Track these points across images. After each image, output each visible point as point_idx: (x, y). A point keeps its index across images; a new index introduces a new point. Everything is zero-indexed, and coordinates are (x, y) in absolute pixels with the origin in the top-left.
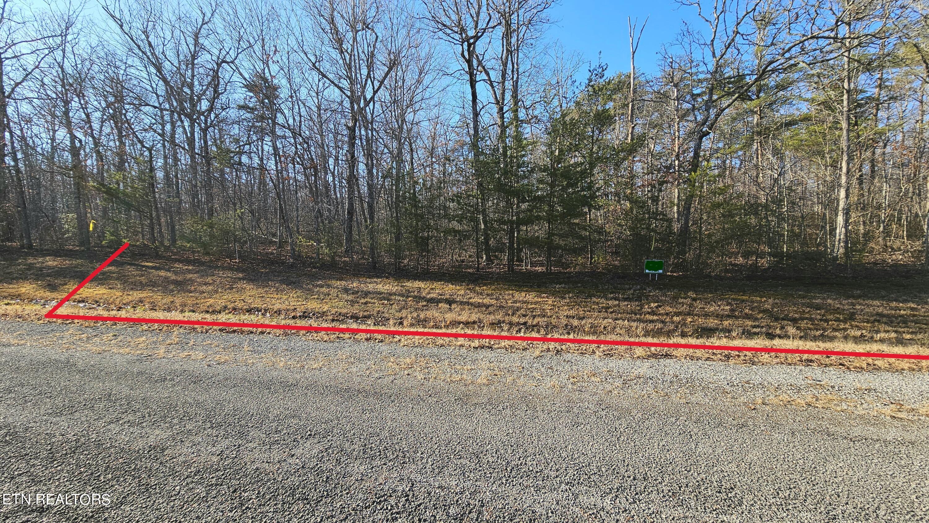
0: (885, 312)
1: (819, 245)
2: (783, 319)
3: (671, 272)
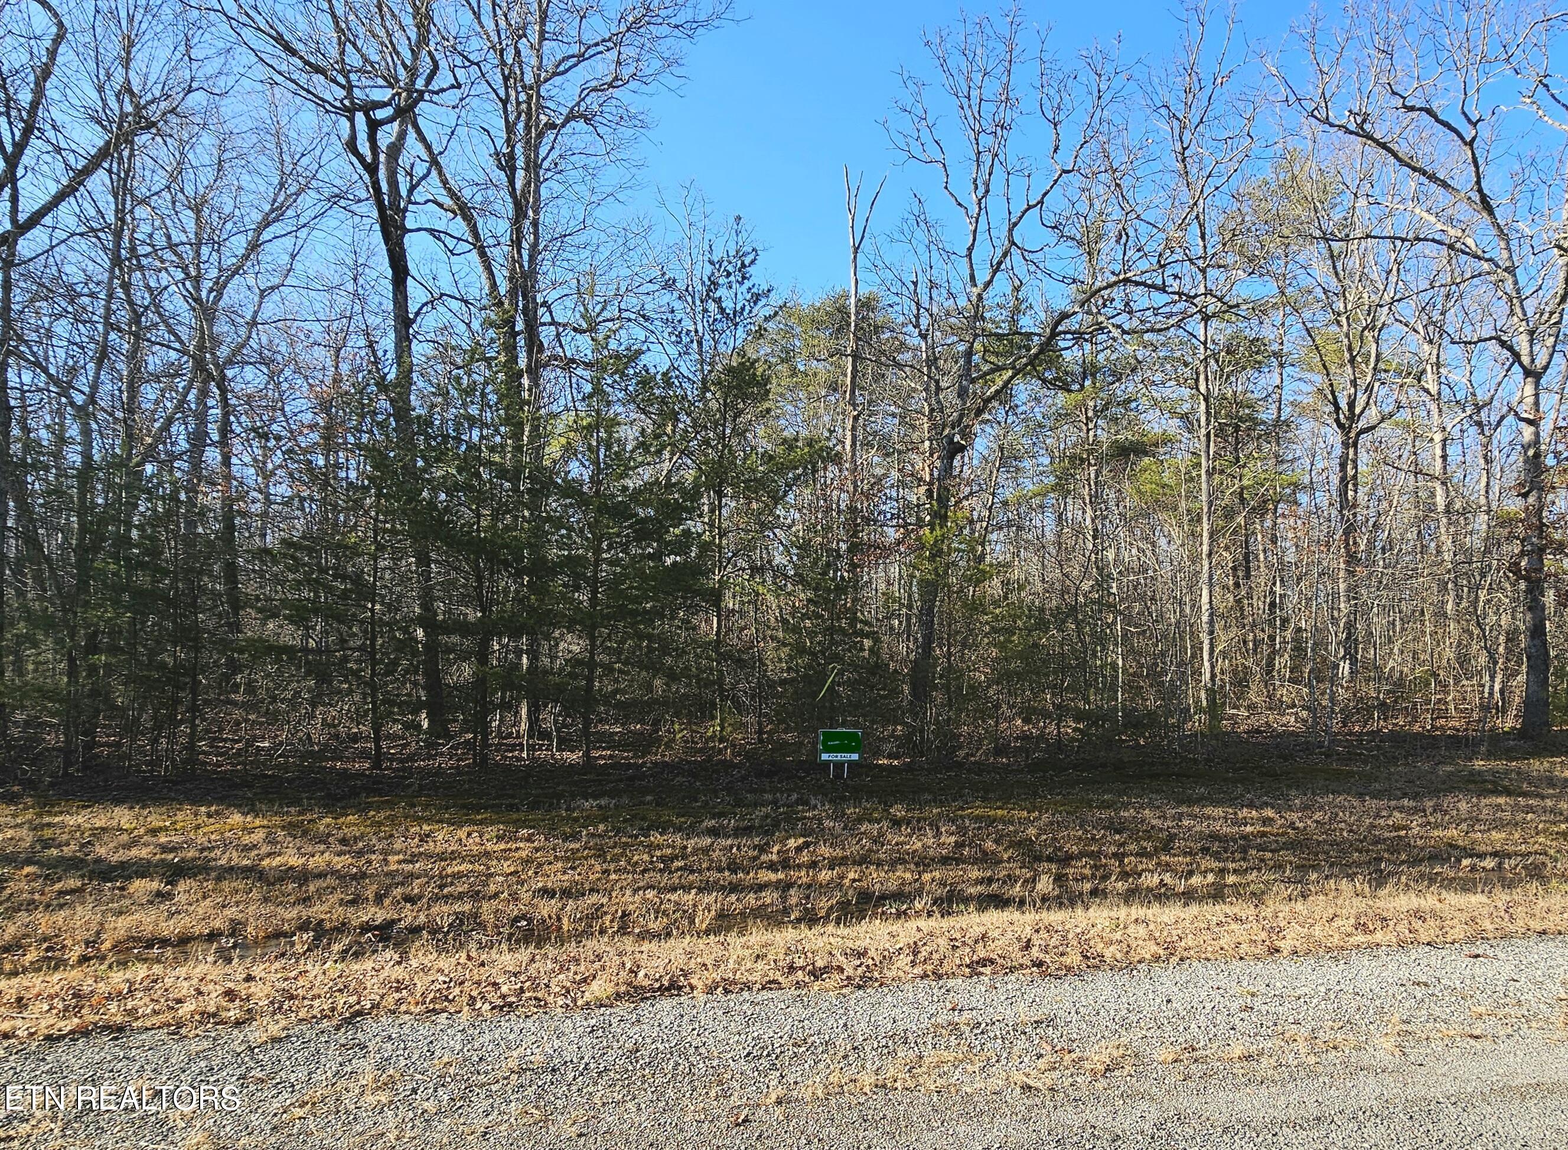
0: (1225, 830)
2: (1046, 858)
3: (890, 756)
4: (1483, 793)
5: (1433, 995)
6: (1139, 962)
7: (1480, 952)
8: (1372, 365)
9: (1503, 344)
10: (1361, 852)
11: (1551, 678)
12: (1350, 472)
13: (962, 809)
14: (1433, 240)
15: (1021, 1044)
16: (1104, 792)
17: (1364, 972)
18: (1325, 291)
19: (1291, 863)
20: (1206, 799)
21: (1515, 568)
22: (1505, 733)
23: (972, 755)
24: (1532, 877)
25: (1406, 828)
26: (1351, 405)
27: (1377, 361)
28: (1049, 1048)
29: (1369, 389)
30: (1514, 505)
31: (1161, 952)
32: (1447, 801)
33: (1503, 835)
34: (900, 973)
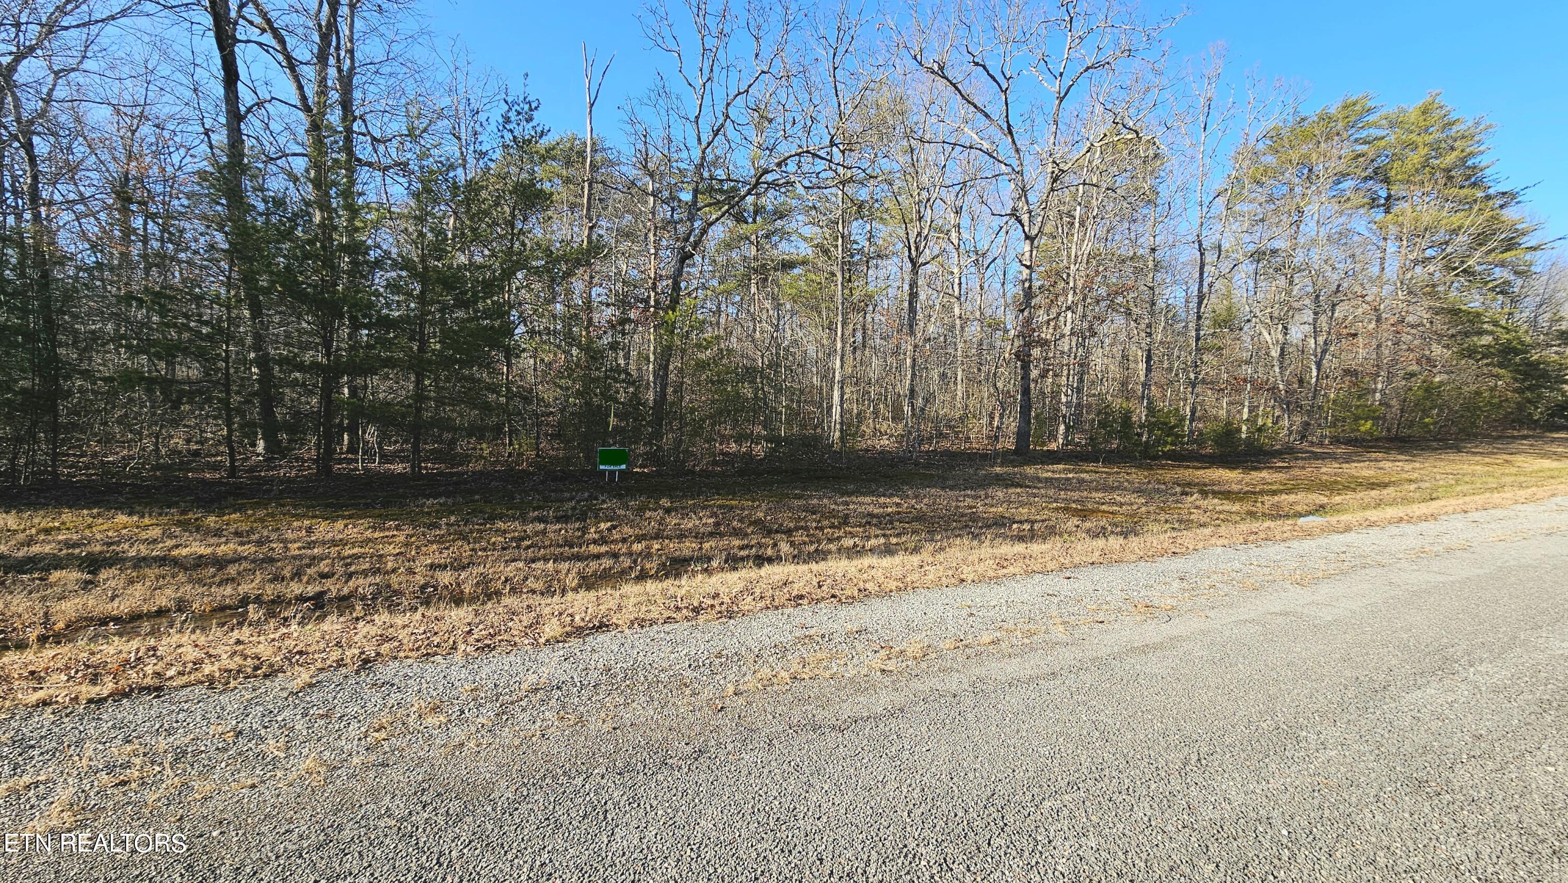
0: (876, 511)
1: (816, 427)
2: (777, 532)
3: (641, 466)
4: (1007, 486)
6: (891, 592)
7: (1069, 576)
8: (929, 223)
9: (1017, 218)
10: (957, 523)
11: (1033, 420)
13: (708, 501)
15: (859, 645)
16: (793, 489)
19: (922, 530)
20: (857, 492)
22: (1010, 451)
23: (697, 466)
24: (1051, 534)
25: (975, 507)
26: (918, 248)
27: (931, 221)
32: (990, 492)
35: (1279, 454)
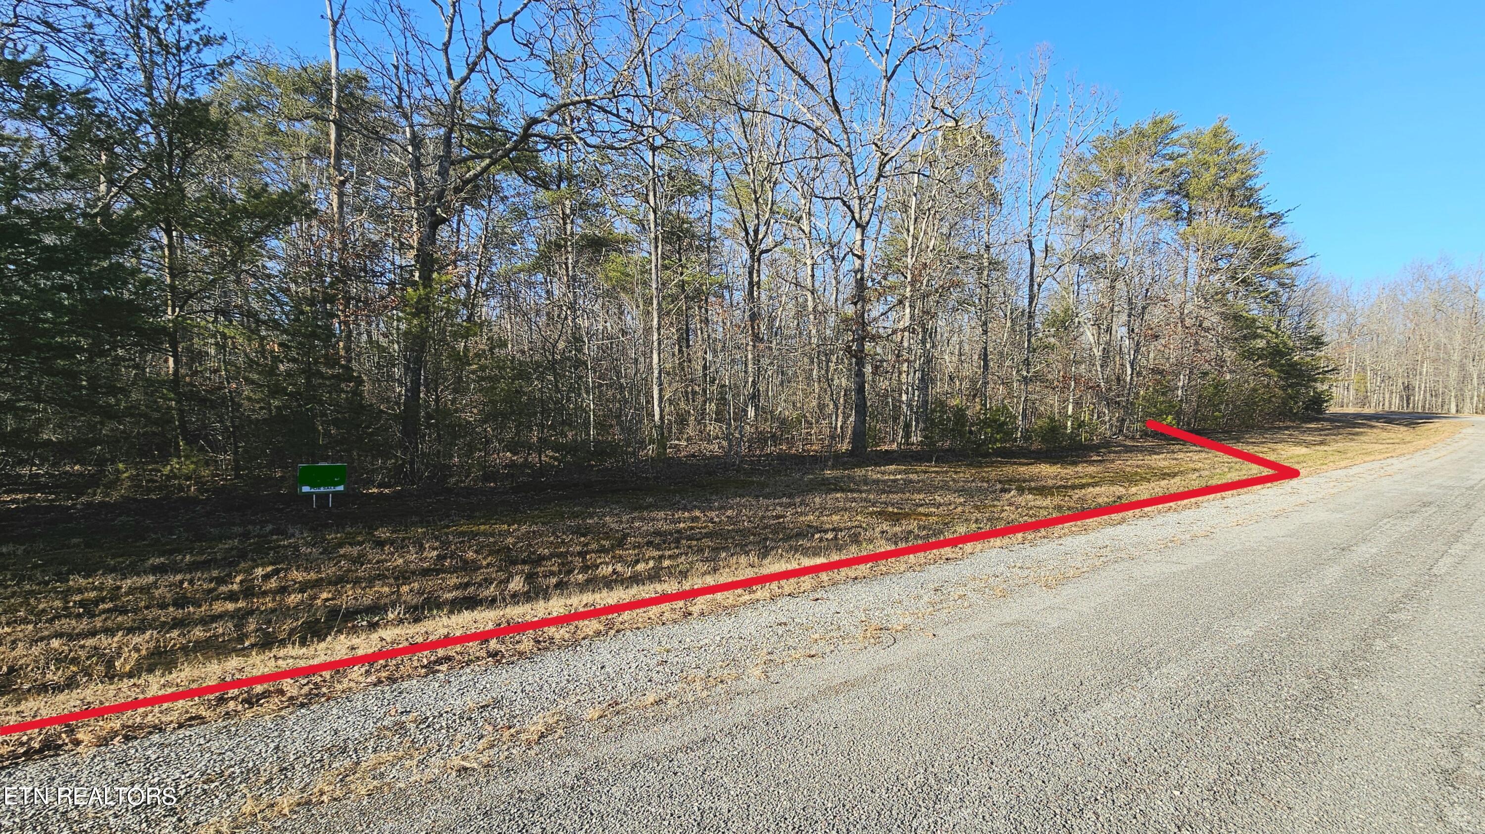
2: (520, 561)
3: (379, 486)
4: (829, 491)
5: (789, 630)
6: (584, 639)
7: (819, 596)
8: (769, 206)
9: (844, 203)
10: (755, 535)
11: (868, 418)
12: (756, 279)
13: (448, 527)
14: (805, 125)
15: (468, 728)
16: (575, 506)
17: (748, 621)
18: (739, 148)
19: (709, 547)
20: (653, 506)
21: (848, 349)
22: (843, 453)
23: (462, 482)
24: (852, 542)
25: (784, 516)
26: (756, 232)
27: (772, 204)
28: (490, 728)
29: (767, 223)
30: (850, 310)
31: (602, 628)
32: (808, 498)
33: (839, 517)
34: (352, 684)
35: (1096, 448)
